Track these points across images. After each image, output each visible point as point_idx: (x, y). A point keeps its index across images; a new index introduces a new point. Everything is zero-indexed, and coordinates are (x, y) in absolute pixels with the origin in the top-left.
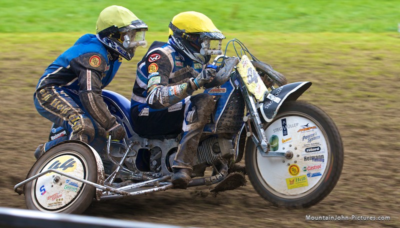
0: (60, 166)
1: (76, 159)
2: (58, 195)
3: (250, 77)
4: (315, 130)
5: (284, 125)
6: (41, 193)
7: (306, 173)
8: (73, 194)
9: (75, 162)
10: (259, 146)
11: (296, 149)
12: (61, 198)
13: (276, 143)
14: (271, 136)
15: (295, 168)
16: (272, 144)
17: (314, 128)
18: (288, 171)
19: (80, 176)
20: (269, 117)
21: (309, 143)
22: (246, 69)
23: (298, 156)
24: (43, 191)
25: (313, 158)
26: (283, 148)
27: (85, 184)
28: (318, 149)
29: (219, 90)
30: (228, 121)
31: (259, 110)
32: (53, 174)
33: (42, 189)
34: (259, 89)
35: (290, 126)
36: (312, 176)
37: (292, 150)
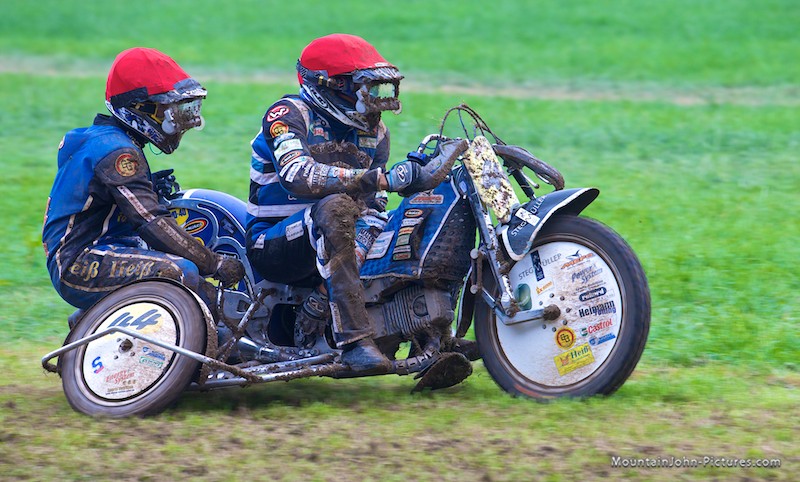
0: (131, 321)
1: (161, 310)
2: (127, 374)
4: (591, 259)
5: (537, 262)
6: (95, 369)
7: (588, 338)
9: (159, 315)
10: (499, 305)
11: (563, 298)
12: (132, 379)
13: (527, 297)
14: (516, 287)
17: (589, 256)
18: (555, 342)
19: (170, 341)
21: (584, 285)
23: (569, 310)
24: (98, 367)
25: (594, 310)
26: (540, 300)
28: (602, 292)
29: (430, 199)
30: (445, 256)
32: (118, 335)
33: (96, 362)
36: (600, 343)
37: (556, 301)
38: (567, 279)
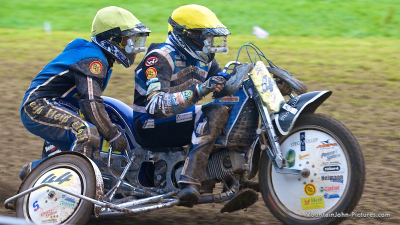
0: (55, 179)
1: (73, 172)
2: (53, 211)
3: (264, 85)
4: (335, 147)
5: (303, 139)
6: (34, 209)
7: (322, 194)
8: (69, 211)
9: (72, 175)
10: (274, 160)
11: (313, 166)
12: (56, 215)
13: (293, 159)
14: (287, 150)
15: (311, 187)
16: (288, 159)
17: (335, 145)
18: (304, 190)
19: (78, 191)
20: (285, 130)
21: (328, 161)
22: (261, 77)
23: (315, 174)
24: (36, 207)
25: (331, 178)
26: (300, 164)
27: (82, 200)
28: (337, 168)
29: (231, 99)
30: (241, 133)
31: (274, 122)
32: (47, 188)
33: (36, 204)
34: (274, 98)
35: (309, 140)
36: (330, 198)
37: (309, 167)
38: (318, 155)
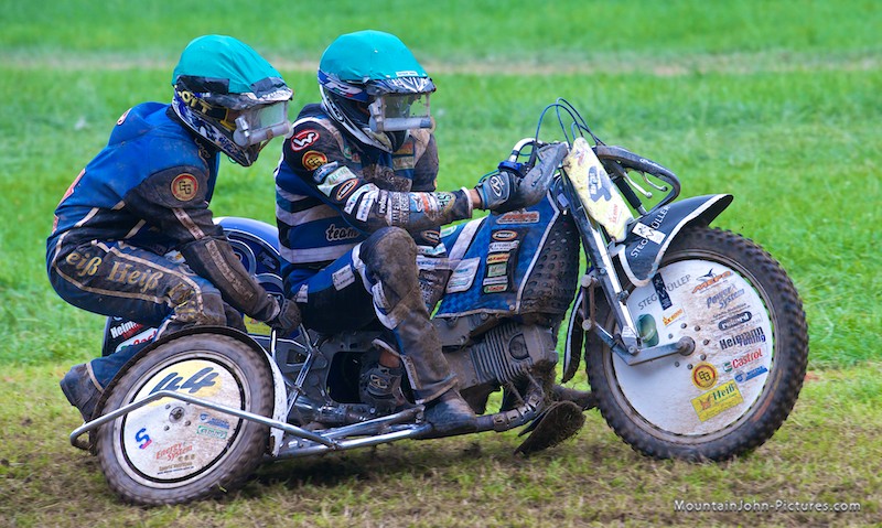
0: (180, 383)
1: (217, 368)
2: (182, 447)
4: (729, 279)
5: (659, 287)
6: (140, 444)
7: (733, 374)
9: (216, 374)
10: (619, 343)
11: (698, 329)
12: (190, 453)
13: (652, 330)
14: (636, 319)
15: (705, 370)
16: (643, 335)
17: (726, 275)
18: (692, 382)
19: (234, 404)
21: (723, 310)
23: (707, 342)
24: (144, 441)
25: (739, 340)
28: (746, 317)
30: (547, 285)
33: (141, 435)
36: (748, 379)
37: (689, 334)
38: (700, 305)
